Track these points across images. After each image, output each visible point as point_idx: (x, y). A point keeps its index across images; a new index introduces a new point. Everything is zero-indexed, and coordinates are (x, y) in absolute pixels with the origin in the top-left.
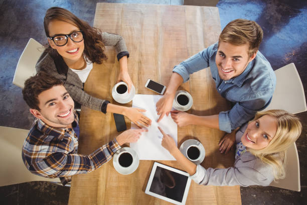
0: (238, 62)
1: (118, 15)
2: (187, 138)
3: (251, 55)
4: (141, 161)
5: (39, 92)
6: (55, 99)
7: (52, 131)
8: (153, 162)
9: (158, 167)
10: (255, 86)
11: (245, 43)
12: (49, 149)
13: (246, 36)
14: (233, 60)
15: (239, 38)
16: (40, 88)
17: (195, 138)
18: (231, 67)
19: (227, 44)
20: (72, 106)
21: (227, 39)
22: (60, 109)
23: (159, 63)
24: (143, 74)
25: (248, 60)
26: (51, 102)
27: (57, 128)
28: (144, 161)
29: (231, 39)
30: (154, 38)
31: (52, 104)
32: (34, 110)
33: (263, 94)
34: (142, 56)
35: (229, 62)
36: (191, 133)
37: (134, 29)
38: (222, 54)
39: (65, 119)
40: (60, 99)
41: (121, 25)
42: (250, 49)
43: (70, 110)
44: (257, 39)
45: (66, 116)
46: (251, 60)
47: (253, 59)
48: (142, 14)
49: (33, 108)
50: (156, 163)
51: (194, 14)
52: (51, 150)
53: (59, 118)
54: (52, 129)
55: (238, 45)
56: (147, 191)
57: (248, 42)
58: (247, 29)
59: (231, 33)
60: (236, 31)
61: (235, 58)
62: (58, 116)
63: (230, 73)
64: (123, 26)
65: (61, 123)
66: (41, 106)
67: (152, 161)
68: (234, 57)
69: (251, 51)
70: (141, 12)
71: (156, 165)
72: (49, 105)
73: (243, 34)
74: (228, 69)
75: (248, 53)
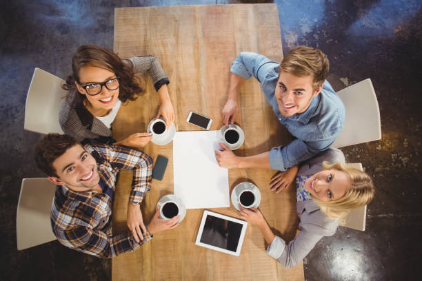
0: (300, 96)
1: (145, 24)
2: (240, 180)
3: (316, 89)
4: (188, 210)
5: (53, 160)
6: (72, 164)
7: (78, 196)
8: (203, 210)
9: (208, 216)
10: (323, 126)
11: (309, 74)
12: (71, 221)
13: (310, 67)
14: (295, 93)
15: (303, 69)
16: (51, 156)
17: (250, 181)
18: (293, 102)
19: (288, 75)
20: (94, 165)
21: (289, 69)
22: (81, 173)
23: (202, 88)
24: (184, 105)
25: (313, 95)
26: (69, 167)
27: (83, 192)
28: (192, 209)
29: (293, 69)
30: (194, 54)
31: (70, 169)
32: (52, 178)
33: (331, 135)
34: (180, 81)
35: (291, 96)
36: (244, 175)
37: (167, 44)
38: (283, 86)
39: (89, 182)
40: (78, 162)
41: (150, 40)
42: (314, 81)
43: (93, 170)
44: (323, 70)
45: (90, 178)
46: (316, 95)
47: (318, 93)
48: (176, 21)
49: (51, 176)
50: (205, 211)
51: (245, 16)
52: (73, 223)
53: (82, 182)
54: (77, 194)
55: (300, 76)
56: (198, 242)
57: (312, 74)
58: (311, 58)
59: (293, 62)
60: (298, 61)
61: (298, 92)
62: (81, 180)
63: (291, 109)
64: (153, 41)
65: (86, 187)
66: (59, 173)
67: (201, 209)
68: (297, 90)
69: (316, 84)
70: (174, 18)
71: (206, 213)
72: (68, 172)
73: (306, 64)
74: (290, 104)
75: (313, 86)
